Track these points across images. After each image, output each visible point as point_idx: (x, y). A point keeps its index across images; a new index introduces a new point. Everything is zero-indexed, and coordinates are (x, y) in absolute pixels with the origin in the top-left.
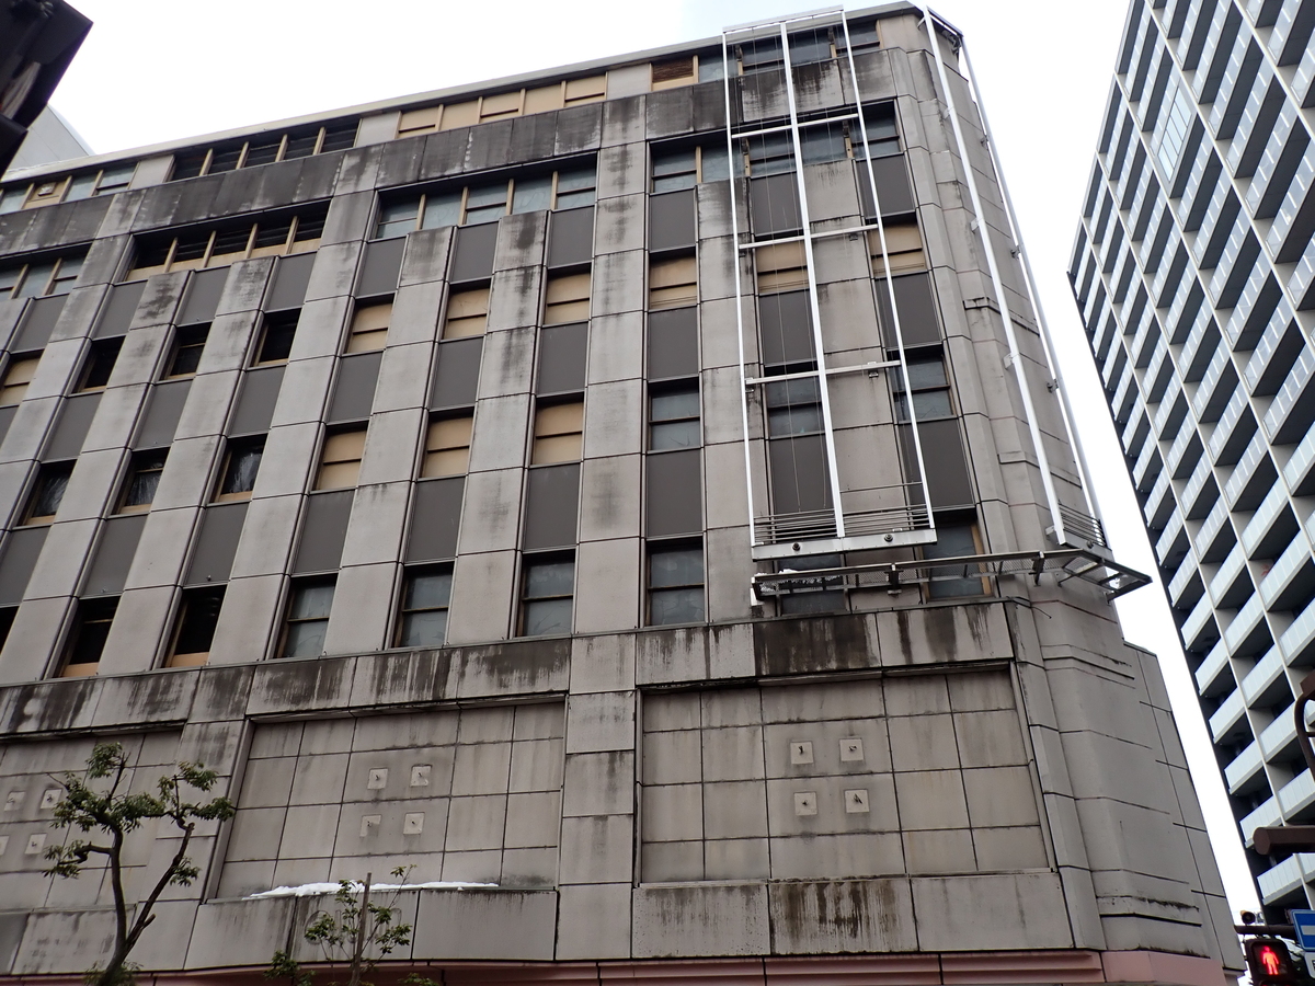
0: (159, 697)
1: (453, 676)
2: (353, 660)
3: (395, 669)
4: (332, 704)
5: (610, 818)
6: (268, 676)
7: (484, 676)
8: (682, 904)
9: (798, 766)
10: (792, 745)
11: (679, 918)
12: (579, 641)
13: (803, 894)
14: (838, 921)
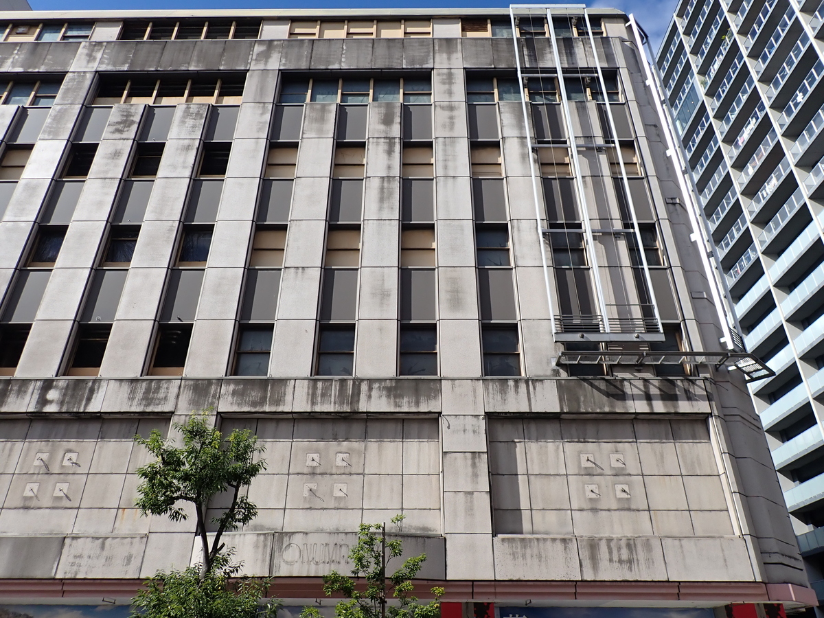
0: (151, 395)
1: (363, 397)
2: (293, 381)
3: (322, 390)
4: (280, 409)
5: (475, 493)
6: (232, 387)
7: (384, 399)
8: (525, 548)
9: (586, 468)
10: (581, 455)
11: (524, 556)
12: (446, 381)
13: (598, 545)
14: (620, 561)
